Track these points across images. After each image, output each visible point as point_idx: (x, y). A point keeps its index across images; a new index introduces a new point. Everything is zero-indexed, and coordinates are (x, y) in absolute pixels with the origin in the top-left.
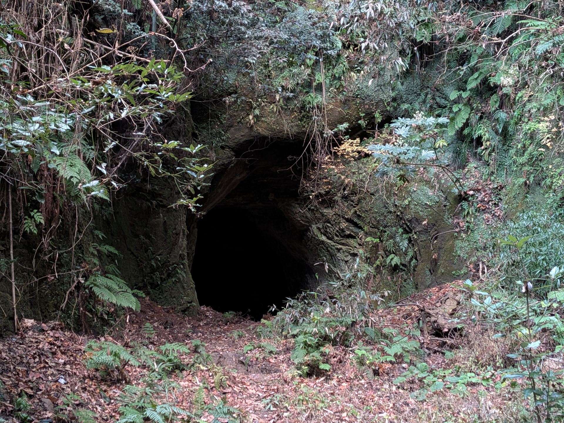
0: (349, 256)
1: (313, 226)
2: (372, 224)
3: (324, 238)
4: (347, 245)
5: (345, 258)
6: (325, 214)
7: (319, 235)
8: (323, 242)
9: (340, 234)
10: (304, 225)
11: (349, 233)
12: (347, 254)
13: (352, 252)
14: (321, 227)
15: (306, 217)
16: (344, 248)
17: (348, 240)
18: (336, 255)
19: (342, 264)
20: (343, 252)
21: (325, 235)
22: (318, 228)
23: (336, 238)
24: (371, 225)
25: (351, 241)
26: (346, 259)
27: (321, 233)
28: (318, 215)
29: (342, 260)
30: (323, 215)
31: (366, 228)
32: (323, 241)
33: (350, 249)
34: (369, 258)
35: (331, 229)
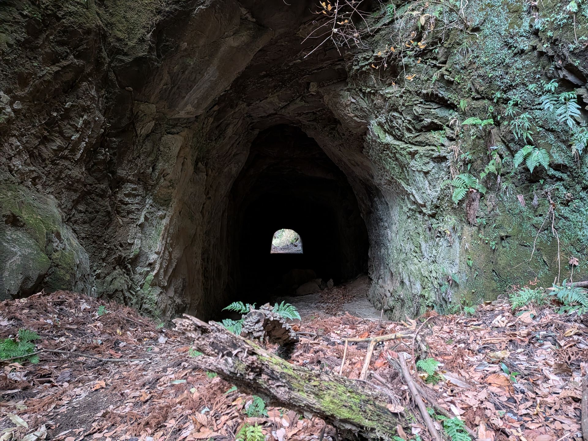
0: (431, 163)
1: (372, 122)
2: (477, 91)
3: (389, 139)
4: (427, 144)
5: (424, 167)
6: (389, 96)
7: (382, 135)
8: (387, 146)
9: (414, 127)
10: (359, 124)
11: (429, 120)
12: (428, 160)
13: (436, 154)
14: (383, 120)
15: (362, 109)
16: (421, 150)
17: (428, 135)
18: (408, 164)
19: (420, 178)
20: (421, 157)
21: (390, 133)
22: (380, 124)
23: (407, 135)
24: (474, 94)
25: (435, 136)
26: (425, 169)
27: (385, 131)
28: (378, 101)
29: (419, 172)
30: (385, 100)
31: (463, 104)
32: (387, 144)
33: (433, 150)
34: (470, 161)
35: (400, 121)
